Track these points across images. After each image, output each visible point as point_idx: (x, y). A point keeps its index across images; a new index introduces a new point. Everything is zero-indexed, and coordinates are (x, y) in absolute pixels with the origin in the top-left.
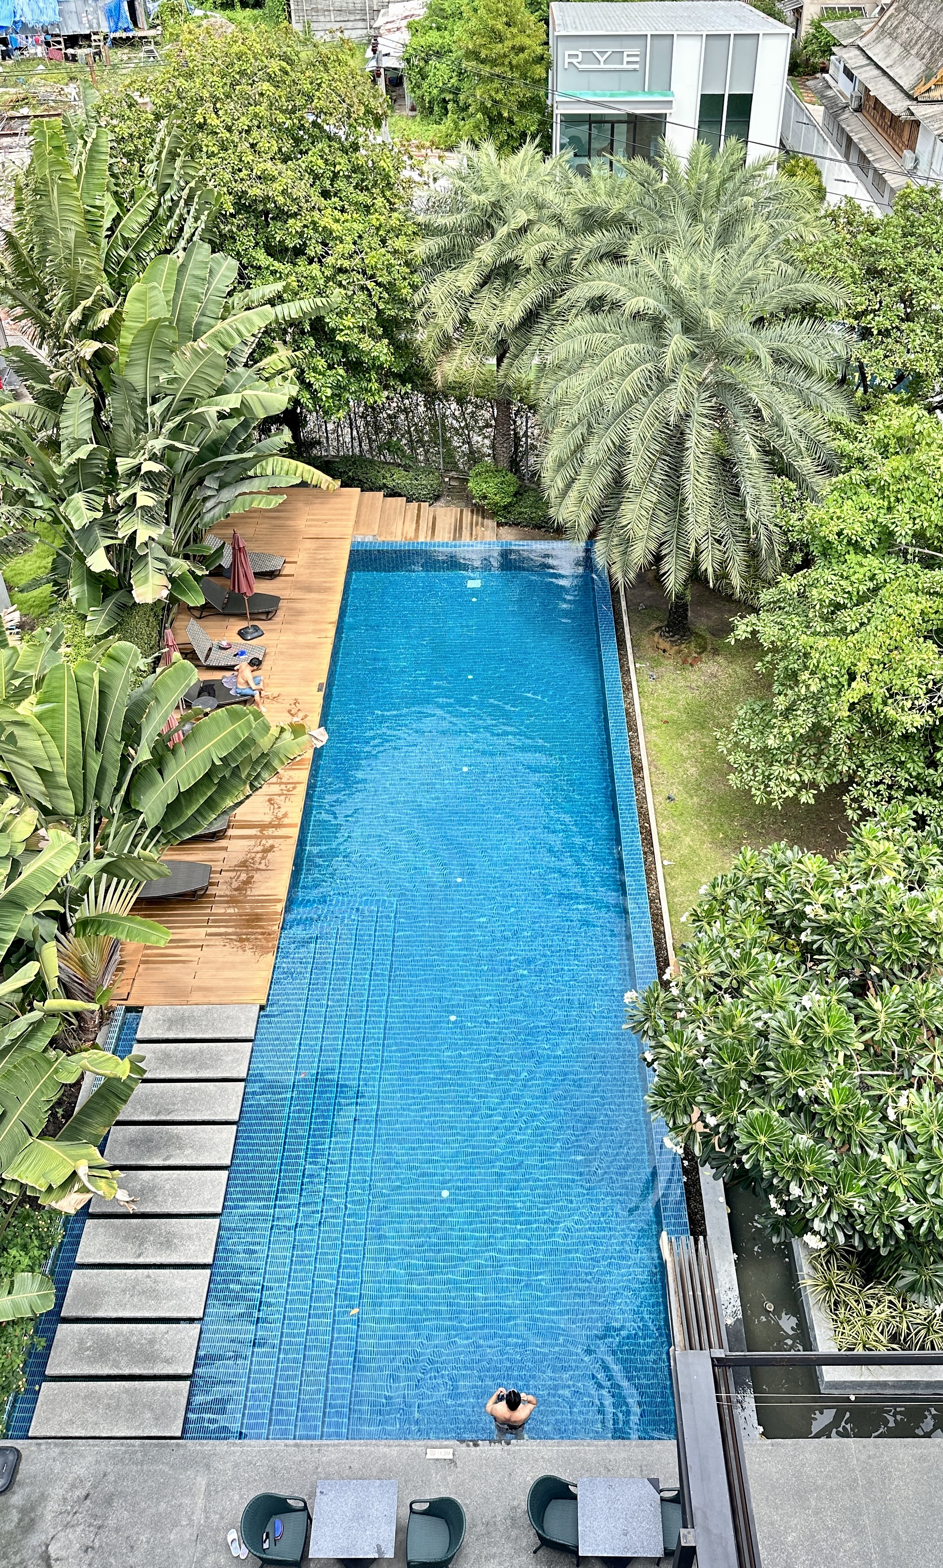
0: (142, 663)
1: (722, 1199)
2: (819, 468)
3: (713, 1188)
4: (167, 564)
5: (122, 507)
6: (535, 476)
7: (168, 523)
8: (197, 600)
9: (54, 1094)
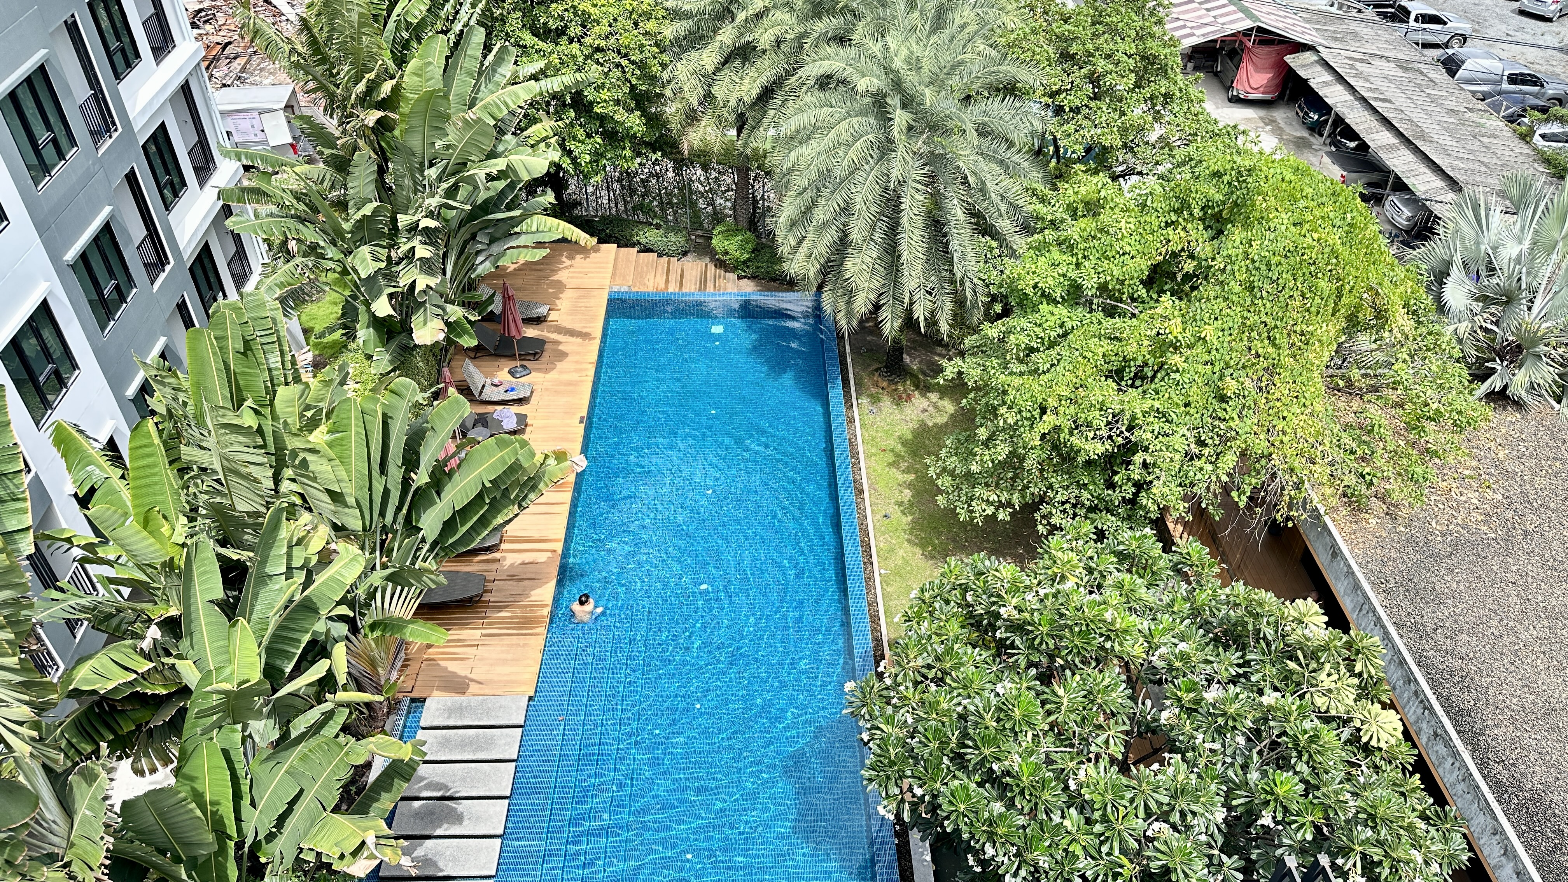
0: (420, 397)
1: (929, 858)
2: (1018, 229)
3: (921, 849)
4: (444, 310)
5: (403, 259)
6: (771, 235)
7: (444, 274)
8: (469, 341)
9: (346, 774)
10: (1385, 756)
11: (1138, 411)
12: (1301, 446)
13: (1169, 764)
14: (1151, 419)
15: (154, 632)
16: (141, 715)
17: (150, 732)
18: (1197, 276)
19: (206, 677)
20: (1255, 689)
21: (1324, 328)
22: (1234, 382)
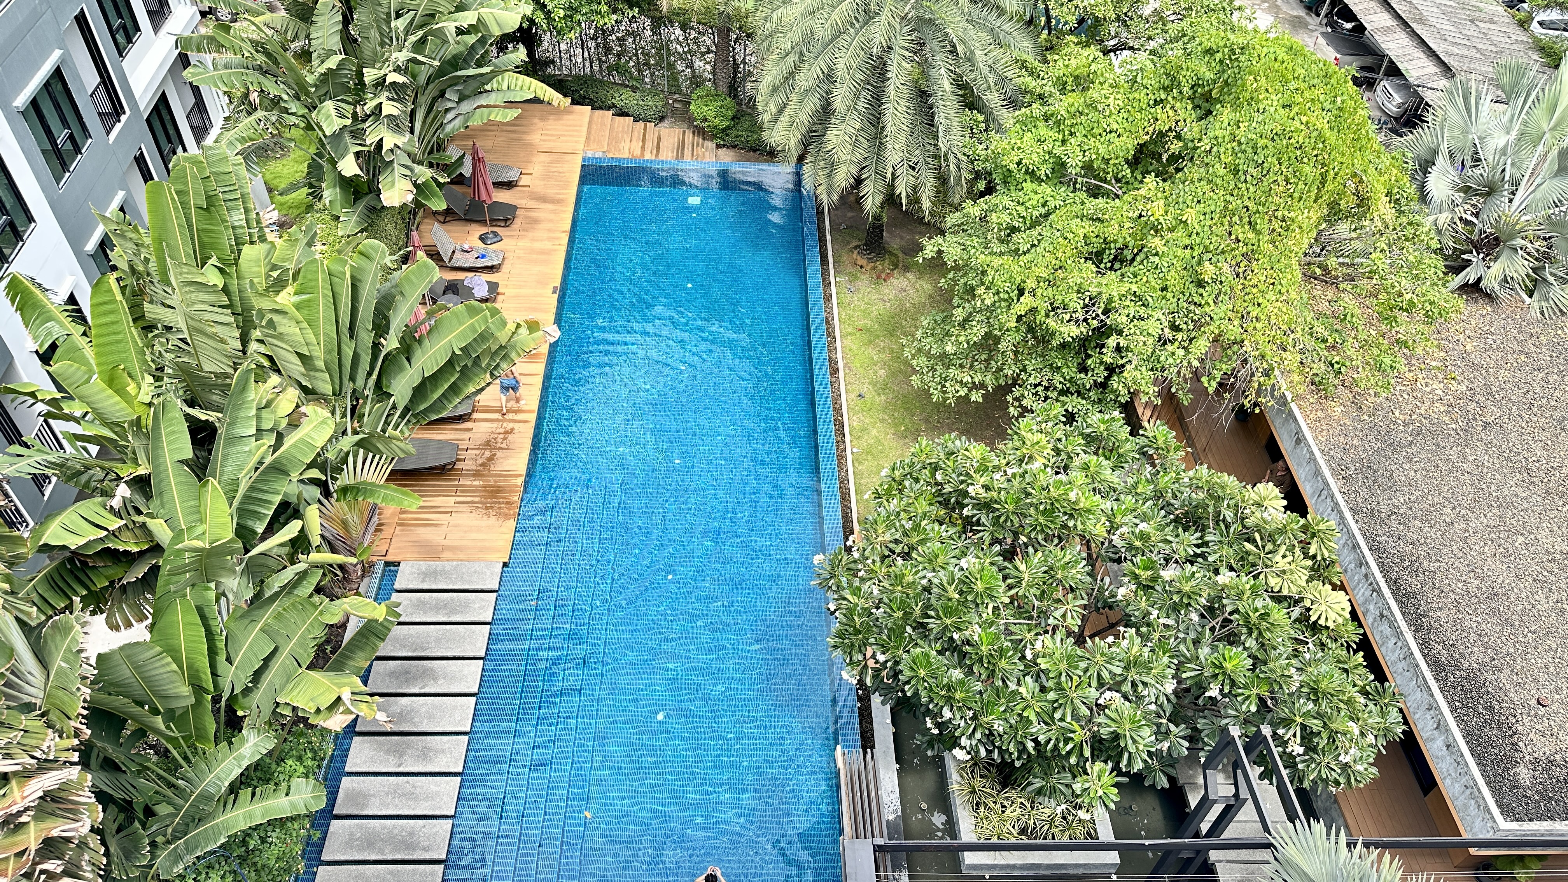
0: (389, 260)
1: (889, 721)
2: (1005, 103)
3: (882, 712)
4: (412, 170)
5: (369, 116)
6: (752, 101)
7: (412, 132)
8: (439, 204)
9: (319, 633)
10: (1331, 634)
11: (1115, 294)
12: (1273, 333)
13: (1124, 638)
14: (1128, 303)
15: (123, 491)
16: (114, 571)
17: (124, 589)
18: (1183, 158)
19: (178, 535)
20: (1212, 568)
21: (1306, 214)
22: (1212, 267)
